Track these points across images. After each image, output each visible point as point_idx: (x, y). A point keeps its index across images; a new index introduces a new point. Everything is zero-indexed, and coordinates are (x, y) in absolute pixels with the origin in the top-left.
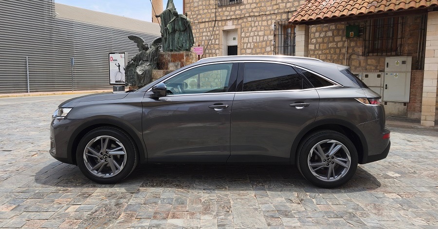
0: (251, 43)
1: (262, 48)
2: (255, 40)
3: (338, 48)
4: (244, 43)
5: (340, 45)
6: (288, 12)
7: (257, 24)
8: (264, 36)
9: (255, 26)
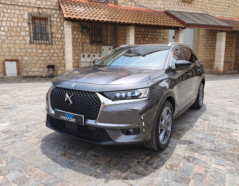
0: (4, 27)
1: (16, 32)
2: (8, 25)
3: (76, 38)
5: (77, 36)
6: (39, 8)
7: (9, 11)
8: (18, 22)
9: (7, 13)
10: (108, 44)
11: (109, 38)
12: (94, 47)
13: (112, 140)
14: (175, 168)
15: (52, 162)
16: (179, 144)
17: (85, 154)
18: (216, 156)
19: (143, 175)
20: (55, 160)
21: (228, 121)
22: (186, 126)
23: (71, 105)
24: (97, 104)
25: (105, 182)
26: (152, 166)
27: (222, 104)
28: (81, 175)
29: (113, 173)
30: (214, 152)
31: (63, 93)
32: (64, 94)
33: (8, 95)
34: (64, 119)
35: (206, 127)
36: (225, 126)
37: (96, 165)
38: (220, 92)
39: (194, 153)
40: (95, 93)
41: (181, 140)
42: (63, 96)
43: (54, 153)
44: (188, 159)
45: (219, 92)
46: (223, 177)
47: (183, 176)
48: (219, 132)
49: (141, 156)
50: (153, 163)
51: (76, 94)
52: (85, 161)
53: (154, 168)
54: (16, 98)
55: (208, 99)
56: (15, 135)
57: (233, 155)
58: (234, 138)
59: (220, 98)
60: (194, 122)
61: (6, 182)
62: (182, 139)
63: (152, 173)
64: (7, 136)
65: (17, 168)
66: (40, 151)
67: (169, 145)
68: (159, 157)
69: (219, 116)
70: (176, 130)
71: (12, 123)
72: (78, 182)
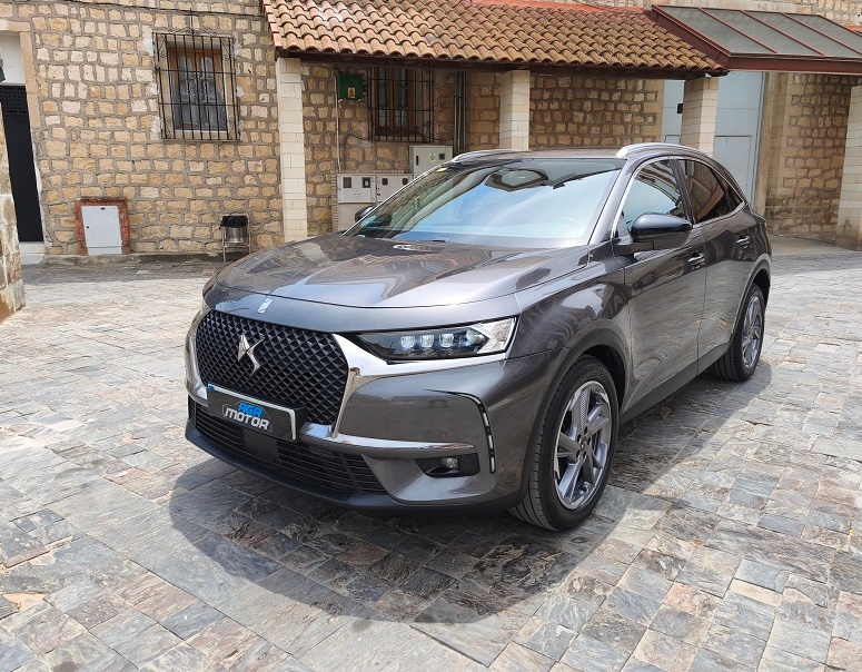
0: (75, 83)
1: (117, 101)
2: (89, 77)
3: (320, 120)
4: (51, 82)
5: (323, 112)
6: (191, 13)
7: (90, 28)
8: (120, 67)
9: (83, 34)
10: (436, 137)
11: (441, 117)
12: (387, 150)
13: (385, 493)
14: (598, 591)
15: (198, 556)
16: (636, 507)
17: (310, 532)
18: (757, 556)
19: (485, 609)
20: (209, 550)
21: (841, 428)
22: (677, 445)
23: (258, 373)
24: (337, 372)
25: (358, 627)
26: (523, 583)
27: (835, 365)
28: (284, 602)
29: (387, 600)
30: (753, 540)
31: (234, 331)
32: (236, 337)
33: (88, 324)
34: (237, 417)
35: (749, 451)
36: (826, 447)
37: (338, 569)
38: (841, 317)
39: (680, 542)
40: (329, 335)
41: (646, 492)
42: (231, 341)
43: (211, 526)
44: (652, 562)
45: (836, 317)
46: (761, 630)
47: (620, 617)
48: (792, 470)
49: (493, 544)
50: (528, 571)
51: (270, 337)
52: (304, 555)
53: (528, 589)
54: (113, 335)
55: (788, 345)
56: (95, 463)
57: (819, 553)
58: (845, 492)
59: (835, 341)
60: (709, 431)
61: (49, 614)
62: (652, 490)
63: (517, 605)
64: (71, 464)
65: (89, 572)
66: (166, 519)
67: (599, 512)
68: (552, 551)
69: (809, 409)
70: (636, 457)
71: (90, 420)
72: (271, 622)
